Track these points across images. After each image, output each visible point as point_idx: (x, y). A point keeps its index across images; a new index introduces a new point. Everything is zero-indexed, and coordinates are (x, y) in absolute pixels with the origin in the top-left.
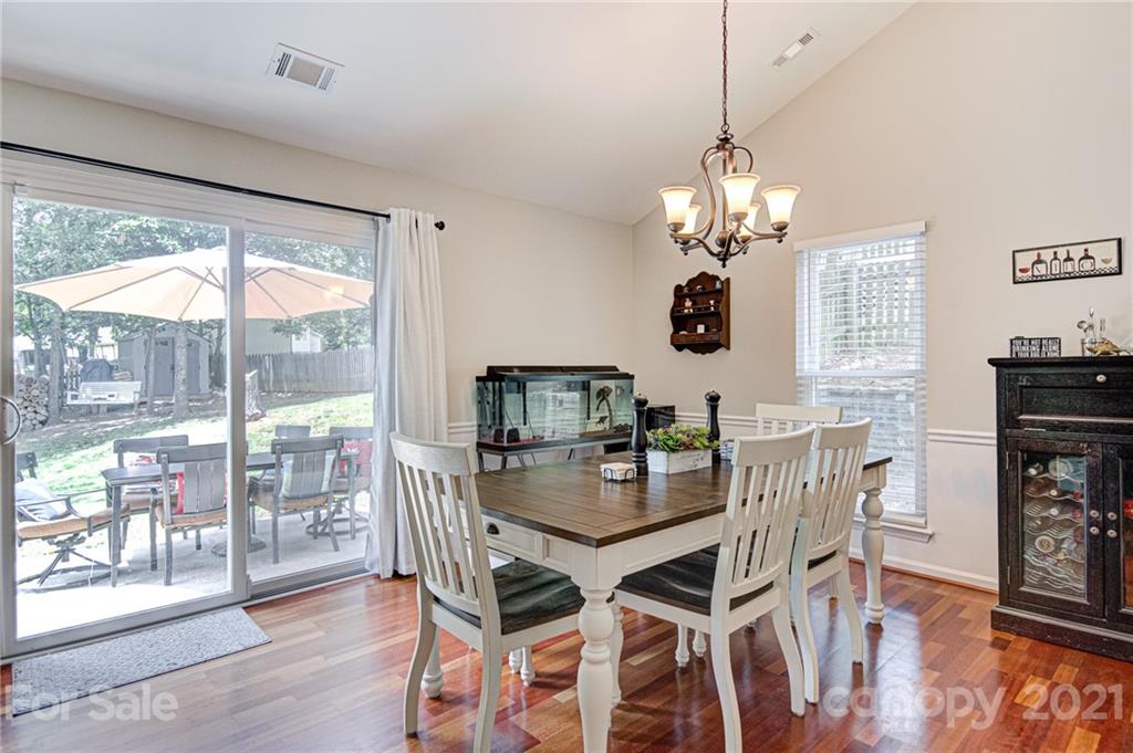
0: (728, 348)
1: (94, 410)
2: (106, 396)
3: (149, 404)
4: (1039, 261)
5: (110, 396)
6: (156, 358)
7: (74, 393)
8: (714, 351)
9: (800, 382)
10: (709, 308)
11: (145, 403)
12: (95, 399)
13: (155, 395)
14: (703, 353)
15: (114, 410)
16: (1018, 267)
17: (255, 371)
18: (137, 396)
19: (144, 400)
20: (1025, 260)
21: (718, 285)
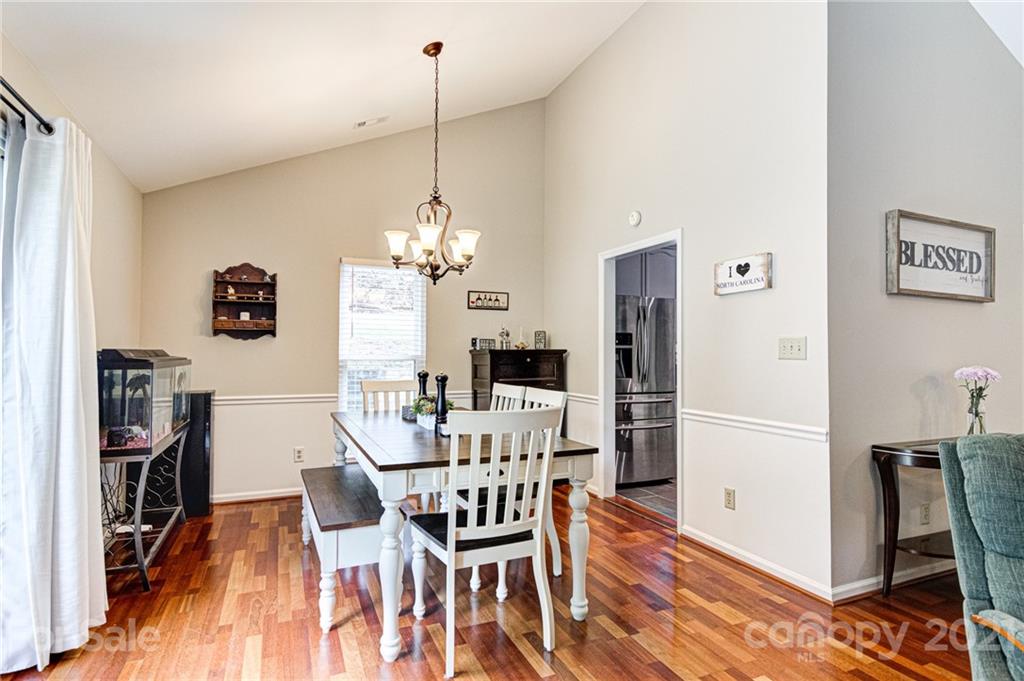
0: (274, 335)
4: (479, 299)
8: (257, 338)
9: (341, 364)
10: (257, 299)
14: (245, 339)
16: (471, 300)
20: (473, 297)
21: (267, 279)
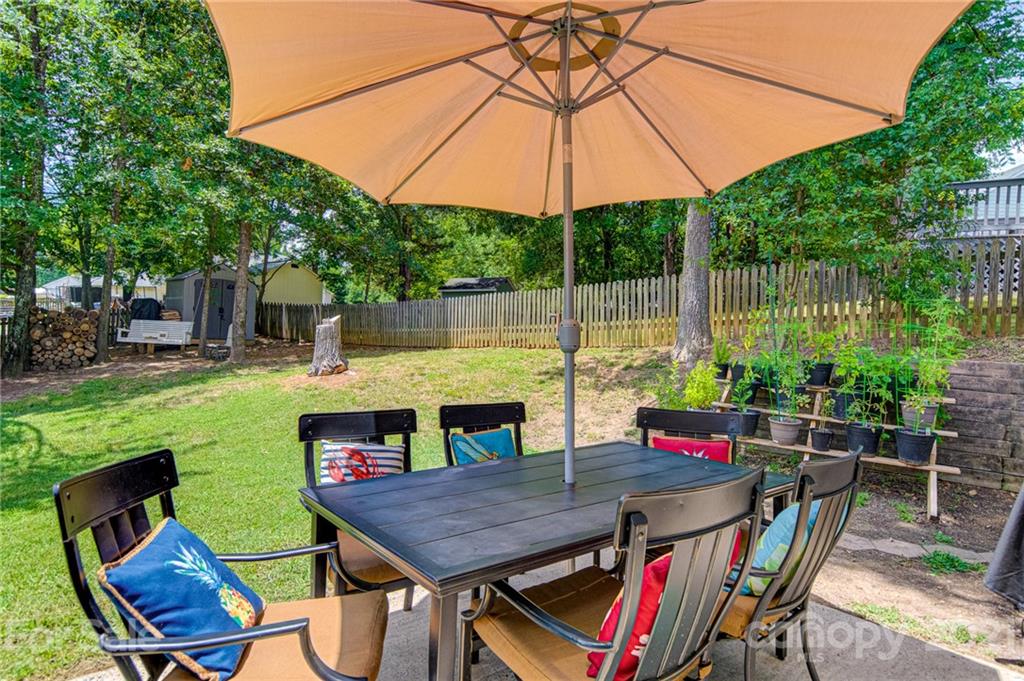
1: (141, 349)
2: (158, 335)
3: (201, 347)
5: (161, 336)
6: (210, 299)
7: (124, 330)
11: (197, 345)
12: (147, 338)
13: (208, 338)
15: (162, 350)
17: (338, 317)
18: (189, 337)
19: (196, 341)
